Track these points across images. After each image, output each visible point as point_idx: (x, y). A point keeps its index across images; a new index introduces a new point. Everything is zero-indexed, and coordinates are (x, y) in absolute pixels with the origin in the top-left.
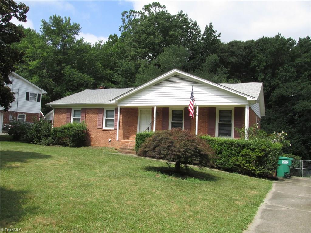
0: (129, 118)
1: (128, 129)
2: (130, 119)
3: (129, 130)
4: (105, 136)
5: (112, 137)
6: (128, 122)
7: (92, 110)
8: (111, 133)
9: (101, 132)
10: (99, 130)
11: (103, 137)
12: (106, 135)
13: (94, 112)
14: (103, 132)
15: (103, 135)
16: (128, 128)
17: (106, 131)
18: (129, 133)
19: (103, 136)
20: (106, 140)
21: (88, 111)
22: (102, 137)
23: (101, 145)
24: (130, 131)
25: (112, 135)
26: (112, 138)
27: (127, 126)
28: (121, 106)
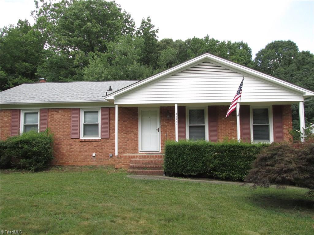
0: (124, 122)
1: (123, 138)
2: (126, 123)
3: (126, 139)
4: (85, 150)
5: (98, 150)
6: (123, 128)
7: (59, 111)
8: (96, 145)
9: (77, 144)
10: (75, 141)
11: (82, 151)
12: (86, 148)
13: (63, 114)
14: (80, 144)
15: (81, 148)
16: (123, 136)
17: (87, 143)
18: (125, 144)
19: (82, 150)
20: (87, 155)
21: (52, 113)
22: (80, 152)
23: (79, 164)
24: (128, 141)
25: (97, 148)
26: (97, 151)
27: (122, 133)
28: (118, 105)
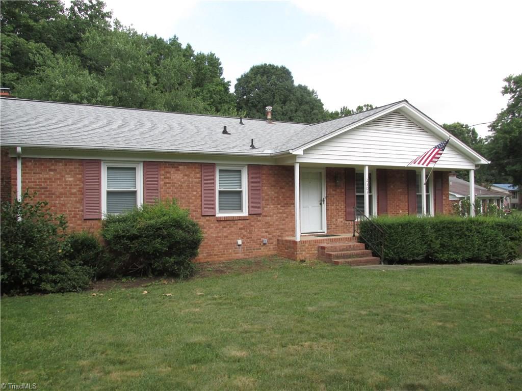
0: (281, 188)
1: (280, 213)
2: (283, 190)
3: (284, 215)
4: (225, 234)
5: (245, 233)
6: (280, 197)
7: (180, 167)
8: (242, 226)
9: (212, 225)
10: (207, 220)
11: (220, 237)
12: (226, 231)
13: (187, 173)
14: (217, 225)
15: (218, 233)
16: (281, 211)
17: (228, 222)
18: (284, 222)
19: (220, 235)
20: (228, 243)
21: (167, 170)
22: (217, 238)
23: (216, 258)
24: (287, 218)
25: (243, 231)
26: (244, 236)
27: (279, 206)
